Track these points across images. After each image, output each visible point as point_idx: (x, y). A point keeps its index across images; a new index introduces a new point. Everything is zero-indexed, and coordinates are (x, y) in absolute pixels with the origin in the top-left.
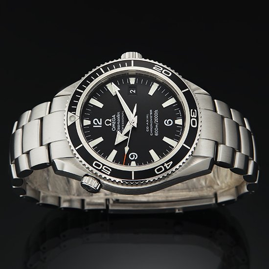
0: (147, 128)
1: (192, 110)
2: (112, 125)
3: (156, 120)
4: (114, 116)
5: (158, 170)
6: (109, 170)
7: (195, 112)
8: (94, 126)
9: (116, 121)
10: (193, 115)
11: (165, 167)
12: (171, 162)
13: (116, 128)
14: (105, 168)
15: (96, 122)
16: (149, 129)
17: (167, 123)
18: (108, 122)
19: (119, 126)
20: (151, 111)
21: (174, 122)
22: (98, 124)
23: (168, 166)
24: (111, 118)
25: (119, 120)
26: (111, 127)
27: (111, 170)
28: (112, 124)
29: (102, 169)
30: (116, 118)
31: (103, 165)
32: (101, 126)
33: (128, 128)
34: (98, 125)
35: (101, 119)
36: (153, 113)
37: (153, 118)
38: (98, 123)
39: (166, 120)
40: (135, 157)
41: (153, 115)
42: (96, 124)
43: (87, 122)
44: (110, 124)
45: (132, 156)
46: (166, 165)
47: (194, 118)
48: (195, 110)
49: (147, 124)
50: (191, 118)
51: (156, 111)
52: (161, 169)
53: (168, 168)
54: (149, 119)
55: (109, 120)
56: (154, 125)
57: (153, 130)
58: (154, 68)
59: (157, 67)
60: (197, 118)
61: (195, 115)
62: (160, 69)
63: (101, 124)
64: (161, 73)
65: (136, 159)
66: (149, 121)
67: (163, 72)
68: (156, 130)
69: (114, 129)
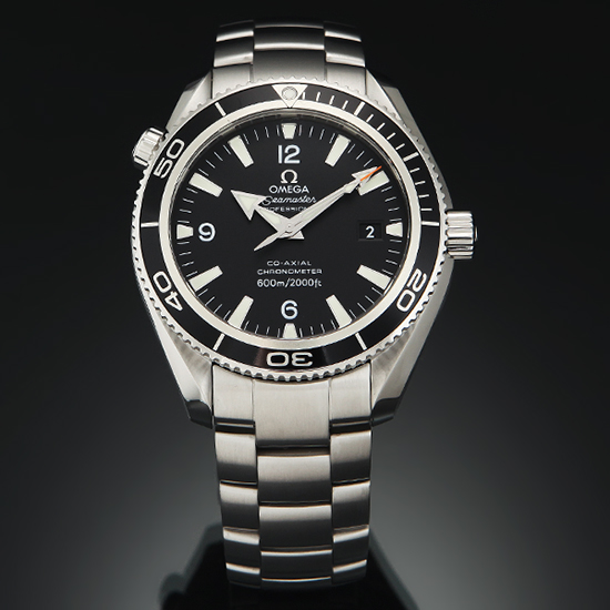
0: (276, 263)
1: (310, 355)
3: (295, 283)
4: (306, 189)
5: (161, 279)
6: (163, 173)
7: (306, 362)
8: (280, 147)
9: (293, 195)
10: (298, 356)
11: (168, 294)
12: (179, 307)
13: (277, 196)
14: (168, 165)
16: (275, 268)
17: (289, 307)
18: (289, 176)
20: (319, 271)
21: (290, 321)
22: (287, 155)
23: (172, 300)
24: (301, 182)
26: (279, 184)
27: (163, 176)
28: (286, 185)
29: (167, 158)
31: (175, 161)
32: (280, 162)
33: (271, 217)
34: (284, 155)
35: (298, 162)
36: (314, 277)
37: (301, 276)
38: (289, 156)
39: (295, 305)
40: (204, 237)
41: (308, 276)
42: (286, 151)
43: (289, 131)
45: (206, 229)
46: (173, 295)
47: (291, 359)
48: (310, 363)
49: (287, 263)
50: (290, 353)
51: (317, 282)
52: (164, 285)
53: (167, 300)
54: (298, 267)
55: (295, 178)
56: (283, 277)
57: (270, 276)
58: (418, 272)
59: (421, 278)
60: (290, 368)
61: (298, 362)
62: (417, 286)
63: (286, 161)
64: (405, 288)
65: (201, 237)
66: (294, 267)
67: (407, 292)
68: (270, 283)
69: (274, 189)
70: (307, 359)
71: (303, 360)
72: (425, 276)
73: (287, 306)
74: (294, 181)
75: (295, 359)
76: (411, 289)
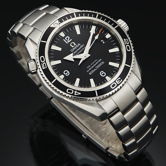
0: (89, 66)
1: (120, 78)
2: (73, 48)
3: (98, 67)
4: (79, 44)
5: (69, 91)
6: (45, 67)
7: (120, 81)
8: (64, 40)
9: (78, 48)
10: (117, 81)
11: (74, 93)
13: (74, 51)
14: (44, 64)
15: (67, 38)
16: (90, 68)
18: (73, 44)
19: (76, 51)
20: (101, 60)
21: (106, 76)
22: (67, 40)
24: (77, 44)
25: (79, 49)
27: (46, 68)
28: (74, 47)
29: (43, 63)
30: (79, 46)
31: (45, 62)
32: (67, 43)
33: (77, 57)
34: (67, 41)
35: (71, 40)
36: (101, 62)
37: (98, 64)
39: (103, 72)
40: (67, 74)
41: (99, 63)
42: (66, 40)
43: (62, 34)
44: (73, 47)
45: (66, 72)
46: (76, 92)
47: (116, 83)
49: (92, 64)
50: (115, 82)
51: (103, 62)
52: (71, 91)
54: (95, 63)
56: (94, 68)
57: (91, 70)
58: (124, 39)
59: (127, 40)
60: (118, 85)
61: (118, 82)
62: (127, 43)
63: (69, 42)
64: (125, 45)
65: (66, 75)
66: (94, 64)
67: (127, 46)
68: (92, 72)
69: (72, 50)
70: (120, 80)
71: (119, 81)
72: (127, 39)
73: (101, 73)
74: (75, 45)
75: (117, 82)
76: (127, 45)
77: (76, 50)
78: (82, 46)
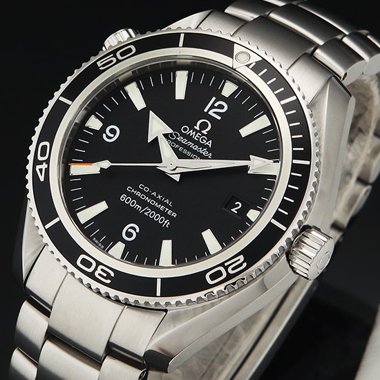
0: (146, 189)
1: (112, 274)
2: (195, 130)
3: (149, 213)
4: (210, 144)
5: (44, 148)
6: (103, 66)
7: (106, 278)
8: (214, 98)
9: (196, 143)
10: (102, 270)
11: (41, 163)
12: (42, 178)
13: (185, 136)
14: (112, 61)
15: (221, 107)
16: (142, 192)
17: (131, 230)
18: (204, 126)
19: (184, 141)
20: (174, 215)
23: (41, 170)
24: (209, 136)
25: (196, 148)
27: (101, 69)
28: (197, 132)
29: (115, 56)
30: (203, 146)
31: (118, 61)
32: (206, 110)
33: (166, 149)
34: (212, 107)
35: (219, 118)
37: (158, 211)
38: (215, 110)
39: (138, 231)
41: (163, 213)
42: (216, 105)
43: (229, 89)
44: (197, 128)
45: (113, 131)
46: (44, 166)
47: (96, 269)
48: (109, 281)
49: (154, 194)
50: (98, 263)
51: (166, 223)
52: (43, 154)
53: (38, 167)
54: (160, 202)
55: (208, 130)
56: (144, 203)
57: (134, 197)
58: (241, 258)
59: (241, 265)
60: (91, 275)
61: (99, 274)
62: (233, 269)
63: (211, 113)
64: (222, 265)
65: (104, 135)
66: (157, 200)
67: (221, 269)
68: (131, 202)
69: (185, 129)
70: (109, 277)
71: (105, 275)
72: (245, 265)
73: (131, 228)
74: (204, 132)
75: (99, 271)
76: (226, 268)
77: (189, 138)
78: (204, 152)
